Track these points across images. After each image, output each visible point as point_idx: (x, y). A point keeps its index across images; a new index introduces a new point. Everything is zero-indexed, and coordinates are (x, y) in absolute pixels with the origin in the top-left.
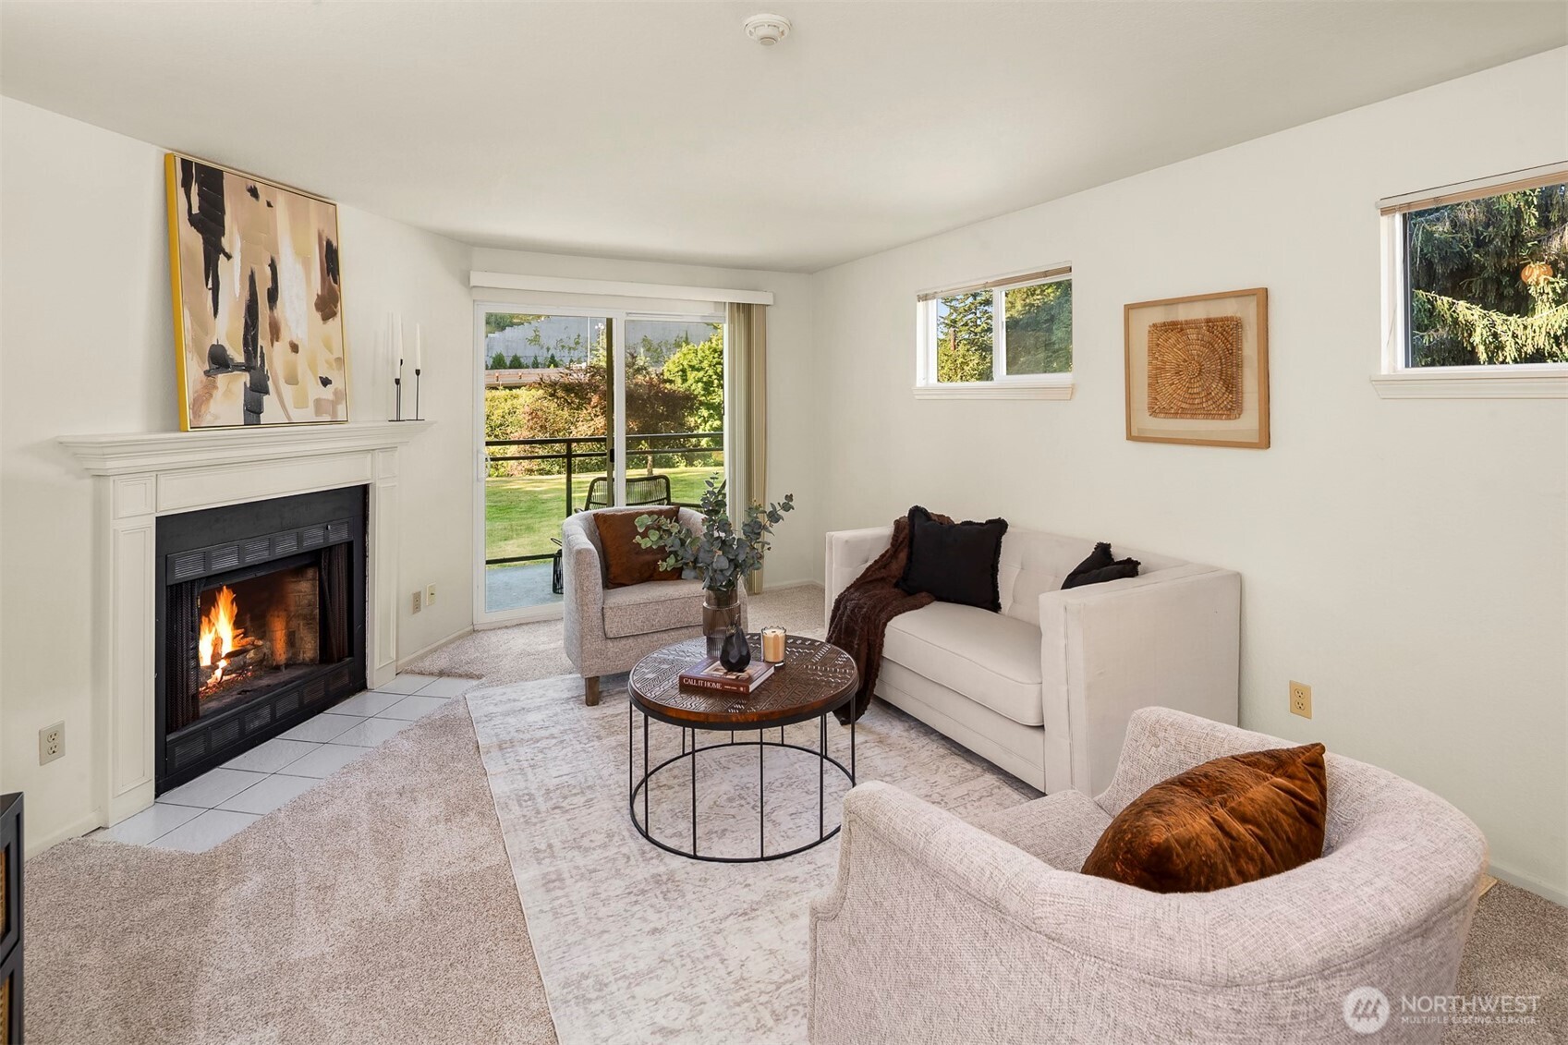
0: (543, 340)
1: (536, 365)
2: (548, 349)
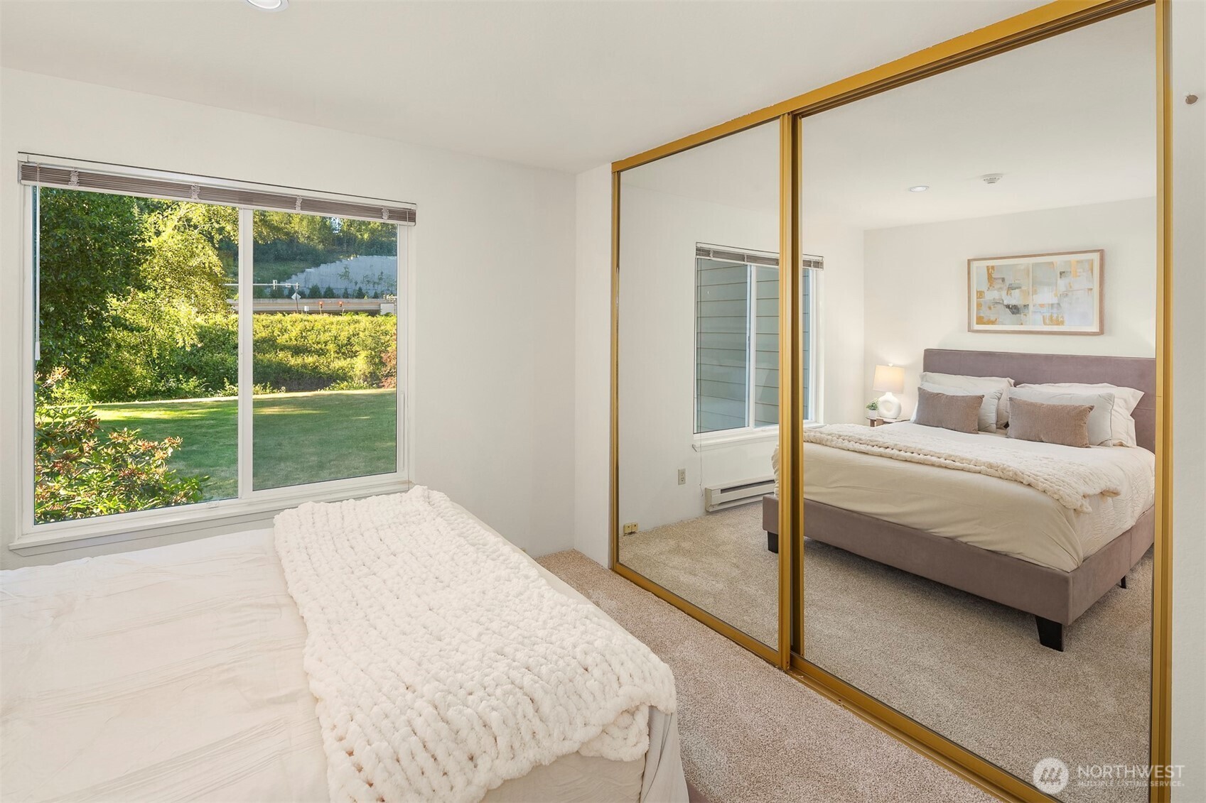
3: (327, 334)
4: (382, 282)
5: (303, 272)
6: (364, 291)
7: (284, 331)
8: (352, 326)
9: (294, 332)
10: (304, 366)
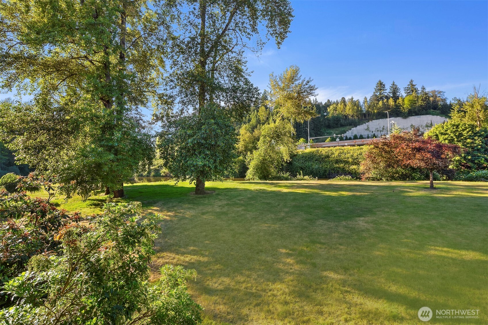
0: (370, 129)
1: (368, 137)
2: (372, 132)
3: (349, 154)
4: (384, 130)
5: (350, 129)
6: (376, 135)
7: (333, 154)
8: (359, 151)
9: (336, 154)
10: (339, 168)
